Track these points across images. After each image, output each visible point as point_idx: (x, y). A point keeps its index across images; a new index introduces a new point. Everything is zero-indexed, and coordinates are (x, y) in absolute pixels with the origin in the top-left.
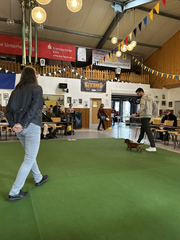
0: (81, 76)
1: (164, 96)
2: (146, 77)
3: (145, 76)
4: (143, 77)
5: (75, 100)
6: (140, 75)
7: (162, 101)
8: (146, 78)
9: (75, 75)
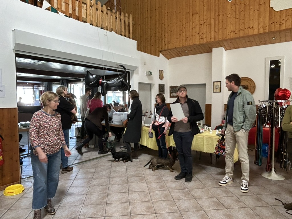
1: (162, 73)
2: (127, 19)
3: (125, 17)
4: (121, 20)
6: (111, 11)
7: (159, 84)
8: (127, 23)
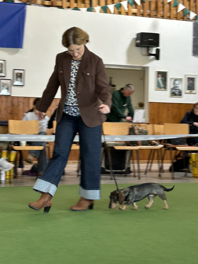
0: (193, 11)
5: (176, 80)
9: (177, 10)
